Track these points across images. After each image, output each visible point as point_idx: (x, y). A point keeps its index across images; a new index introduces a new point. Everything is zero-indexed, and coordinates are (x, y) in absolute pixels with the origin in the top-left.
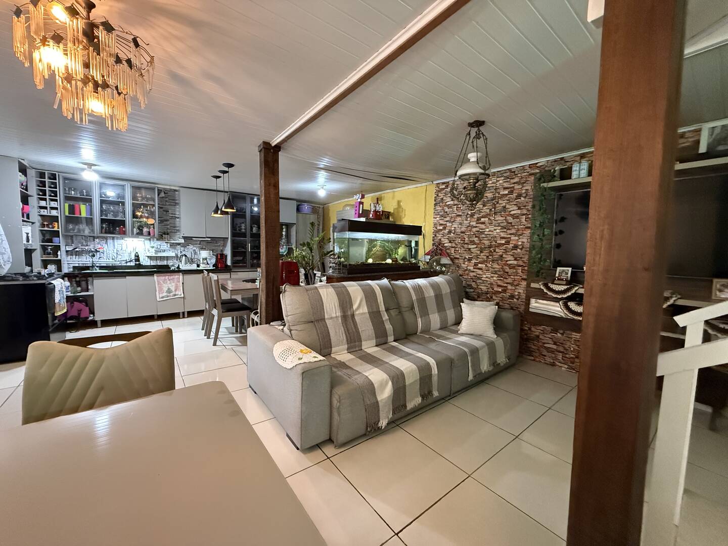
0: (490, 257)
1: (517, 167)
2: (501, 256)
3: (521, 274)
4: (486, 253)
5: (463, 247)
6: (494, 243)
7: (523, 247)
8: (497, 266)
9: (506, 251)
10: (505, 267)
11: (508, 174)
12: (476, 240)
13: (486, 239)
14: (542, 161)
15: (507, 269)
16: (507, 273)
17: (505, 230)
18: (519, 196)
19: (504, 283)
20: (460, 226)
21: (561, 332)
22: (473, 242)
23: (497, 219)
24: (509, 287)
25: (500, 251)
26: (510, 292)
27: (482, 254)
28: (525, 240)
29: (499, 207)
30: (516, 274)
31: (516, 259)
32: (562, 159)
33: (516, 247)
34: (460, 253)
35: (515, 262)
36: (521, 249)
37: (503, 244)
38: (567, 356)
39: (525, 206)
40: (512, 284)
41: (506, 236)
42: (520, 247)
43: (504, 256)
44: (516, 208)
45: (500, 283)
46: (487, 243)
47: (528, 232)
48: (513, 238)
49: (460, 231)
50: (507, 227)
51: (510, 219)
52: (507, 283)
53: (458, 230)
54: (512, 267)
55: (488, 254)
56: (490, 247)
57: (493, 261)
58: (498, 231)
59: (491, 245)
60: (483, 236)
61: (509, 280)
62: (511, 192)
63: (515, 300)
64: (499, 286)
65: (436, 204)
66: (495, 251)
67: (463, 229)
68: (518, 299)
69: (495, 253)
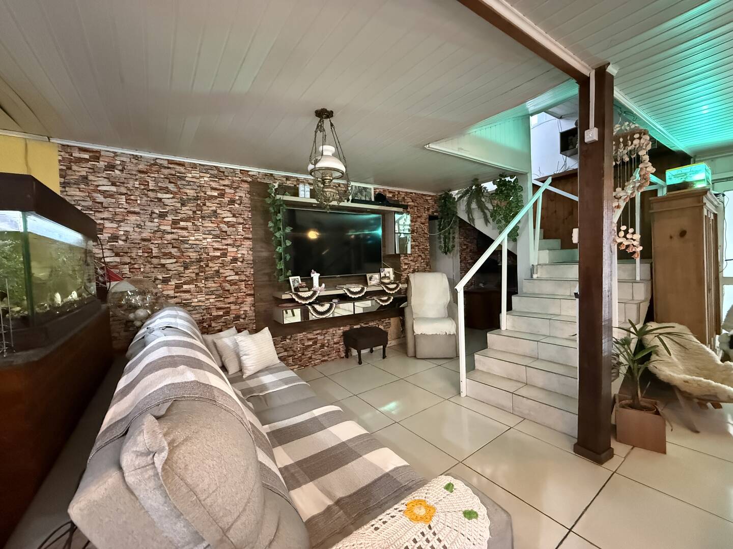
0: (201, 274)
1: (226, 168)
2: (218, 272)
3: (244, 290)
4: (194, 268)
5: (150, 263)
6: (205, 256)
7: (243, 259)
8: (214, 285)
9: (223, 265)
10: (224, 284)
11: (216, 172)
12: (174, 251)
13: (191, 250)
14: (254, 170)
15: (227, 286)
16: (229, 291)
17: (220, 240)
18: (232, 202)
19: (226, 304)
20: (137, 230)
21: (289, 337)
22: (170, 255)
23: (206, 225)
24: (233, 307)
25: (214, 266)
26: (235, 313)
27: (187, 271)
28: (245, 251)
29: (207, 211)
30: (239, 291)
31: (237, 274)
32: (271, 175)
33: (235, 260)
34: (143, 272)
35: (237, 277)
36: (242, 262)
37: (218, 257)
38: (296, 357)
39: (241, 215)
40: (235, 303)
41: (221, 247)
42: (241, 260)
43: (221, 271)
44: (229, 214)
45: (219, 305)
46: (194, 256)
47: (248, 243)
48: (230, 249)
49: (139, 237)
50: (221, 236)
51: (224, 227)
52: (230, 303)
53: (135, 236)
54: (232, 283)
55: (197, 271)
56: (200, 260)
57: (206, 279)
58: (209, 240)
59: (200, 258)
60: (187, 246)
61: (232, 299)
62: (222, 195)
63: (242, 320)
64: (219, 309)
65: (64, 183)
66: (207, 266)
67: (146, 235)
68: (244, 319)
69: (207, 269)
